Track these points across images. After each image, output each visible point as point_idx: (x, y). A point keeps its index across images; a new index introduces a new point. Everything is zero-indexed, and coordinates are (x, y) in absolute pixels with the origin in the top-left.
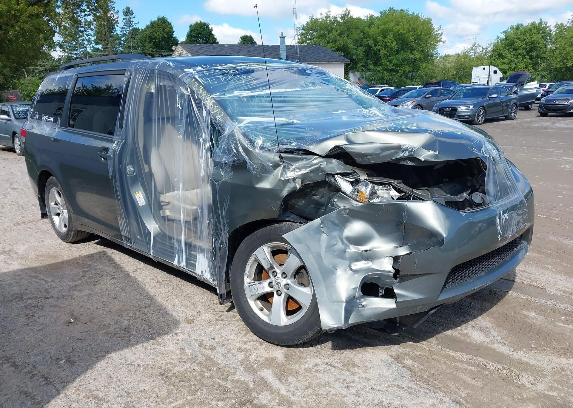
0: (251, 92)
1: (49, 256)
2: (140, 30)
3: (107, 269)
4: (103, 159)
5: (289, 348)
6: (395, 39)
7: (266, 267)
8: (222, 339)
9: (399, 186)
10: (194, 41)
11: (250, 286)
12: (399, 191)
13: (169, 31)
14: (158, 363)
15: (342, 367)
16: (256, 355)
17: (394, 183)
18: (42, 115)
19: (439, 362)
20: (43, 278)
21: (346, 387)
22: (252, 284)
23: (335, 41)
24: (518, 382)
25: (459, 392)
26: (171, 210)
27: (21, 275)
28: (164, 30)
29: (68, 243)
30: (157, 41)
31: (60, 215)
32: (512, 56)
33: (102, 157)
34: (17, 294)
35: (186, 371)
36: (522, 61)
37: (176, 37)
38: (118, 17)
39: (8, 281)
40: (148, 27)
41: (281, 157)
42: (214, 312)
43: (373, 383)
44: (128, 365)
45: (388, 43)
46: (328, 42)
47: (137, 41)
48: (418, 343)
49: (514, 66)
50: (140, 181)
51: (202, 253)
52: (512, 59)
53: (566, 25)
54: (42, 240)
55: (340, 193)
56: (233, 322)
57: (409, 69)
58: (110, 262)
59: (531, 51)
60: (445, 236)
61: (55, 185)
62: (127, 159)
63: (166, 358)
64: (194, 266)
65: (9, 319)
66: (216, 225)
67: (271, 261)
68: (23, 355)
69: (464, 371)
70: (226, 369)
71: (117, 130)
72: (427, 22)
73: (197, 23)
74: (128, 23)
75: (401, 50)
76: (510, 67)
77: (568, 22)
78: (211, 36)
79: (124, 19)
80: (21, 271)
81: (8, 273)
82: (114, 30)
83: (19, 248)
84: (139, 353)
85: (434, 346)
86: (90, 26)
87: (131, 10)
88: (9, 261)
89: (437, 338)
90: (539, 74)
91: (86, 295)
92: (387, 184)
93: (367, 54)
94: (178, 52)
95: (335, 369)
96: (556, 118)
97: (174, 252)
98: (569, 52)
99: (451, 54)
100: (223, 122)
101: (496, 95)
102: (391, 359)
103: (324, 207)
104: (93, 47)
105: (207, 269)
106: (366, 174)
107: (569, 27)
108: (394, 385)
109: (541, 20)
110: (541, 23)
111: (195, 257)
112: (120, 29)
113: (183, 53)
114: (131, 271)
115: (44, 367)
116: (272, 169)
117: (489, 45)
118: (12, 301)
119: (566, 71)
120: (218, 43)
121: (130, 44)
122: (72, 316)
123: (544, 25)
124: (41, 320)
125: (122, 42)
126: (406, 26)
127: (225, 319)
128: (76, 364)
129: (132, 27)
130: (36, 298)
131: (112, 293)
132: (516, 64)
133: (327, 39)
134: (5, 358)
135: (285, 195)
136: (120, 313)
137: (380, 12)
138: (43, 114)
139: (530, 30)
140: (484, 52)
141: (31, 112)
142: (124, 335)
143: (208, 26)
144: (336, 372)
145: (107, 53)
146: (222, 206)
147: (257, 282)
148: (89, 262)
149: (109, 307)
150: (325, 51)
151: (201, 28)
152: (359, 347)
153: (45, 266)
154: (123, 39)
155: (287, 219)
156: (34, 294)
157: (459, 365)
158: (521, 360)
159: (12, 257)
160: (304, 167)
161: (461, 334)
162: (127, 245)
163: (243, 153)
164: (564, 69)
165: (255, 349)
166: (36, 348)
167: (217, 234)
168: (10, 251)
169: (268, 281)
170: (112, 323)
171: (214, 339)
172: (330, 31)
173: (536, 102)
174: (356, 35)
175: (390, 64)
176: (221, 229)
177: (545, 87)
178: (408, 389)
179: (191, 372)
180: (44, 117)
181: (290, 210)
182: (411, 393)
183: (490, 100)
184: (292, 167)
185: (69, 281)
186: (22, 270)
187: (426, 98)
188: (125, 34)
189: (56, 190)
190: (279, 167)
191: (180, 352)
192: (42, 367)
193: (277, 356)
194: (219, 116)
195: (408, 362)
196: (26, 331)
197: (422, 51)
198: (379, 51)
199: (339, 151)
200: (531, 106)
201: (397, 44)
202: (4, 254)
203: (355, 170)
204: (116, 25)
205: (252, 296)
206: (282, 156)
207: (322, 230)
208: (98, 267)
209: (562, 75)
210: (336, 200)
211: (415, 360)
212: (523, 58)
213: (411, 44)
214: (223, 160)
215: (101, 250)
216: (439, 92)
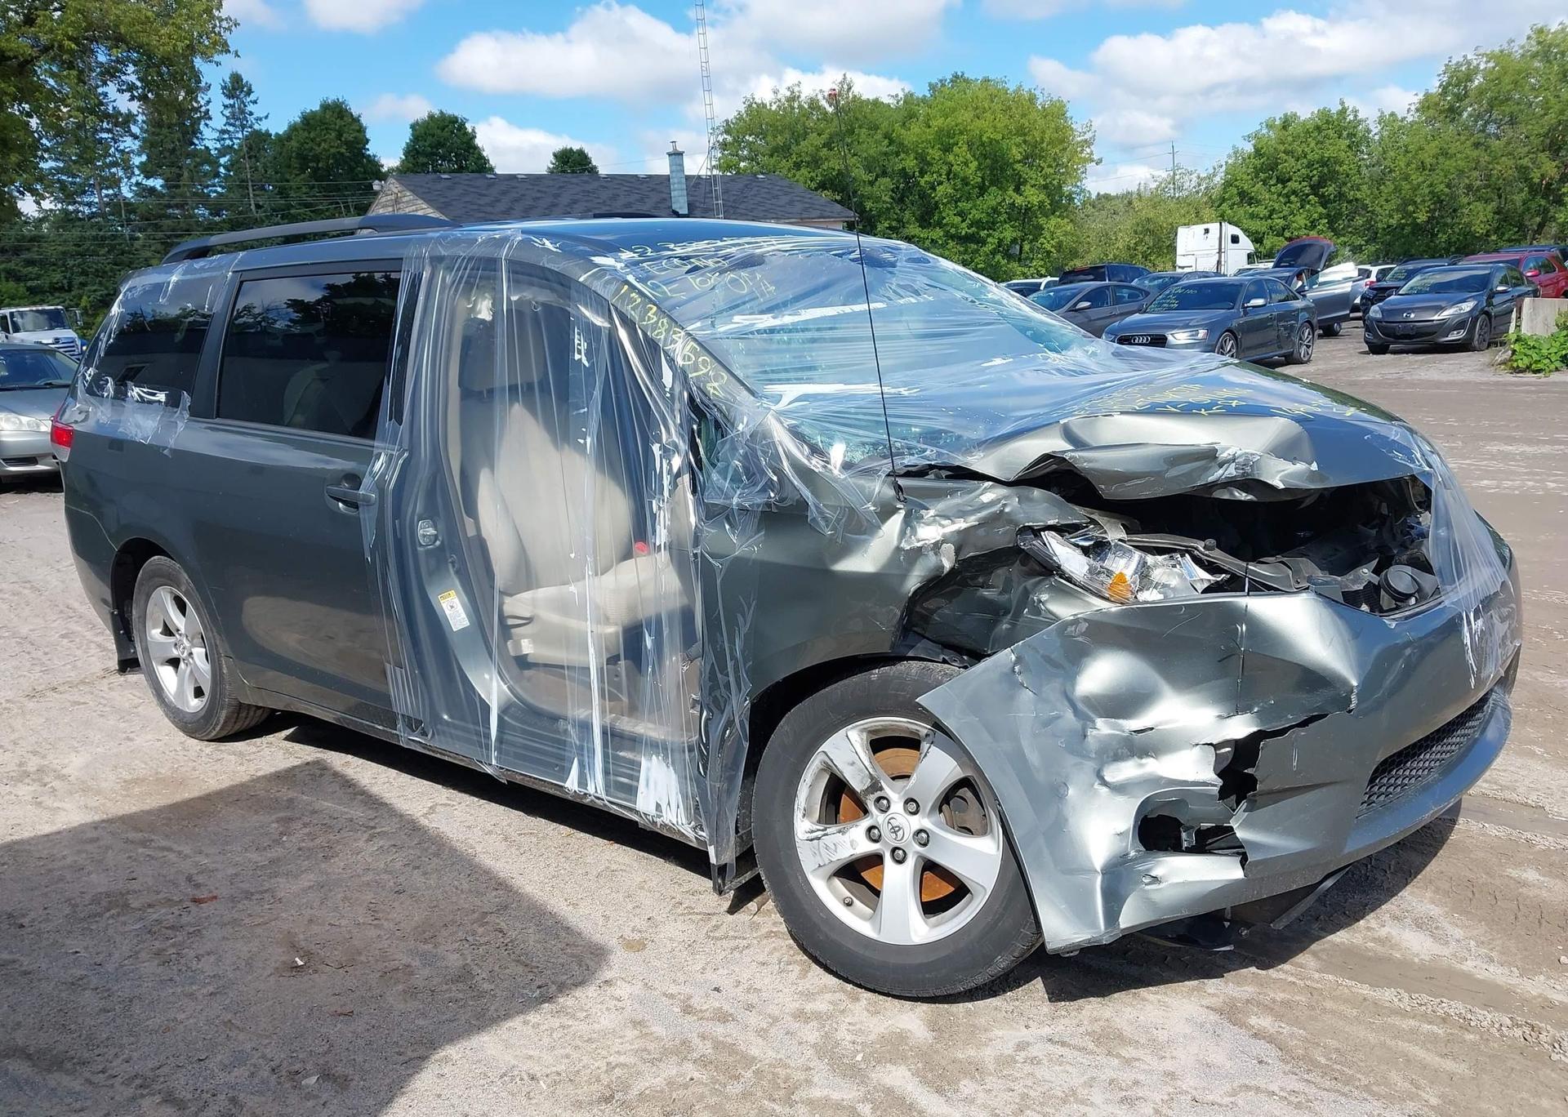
0: (774, 318)
1: (160, 781)
2: (271, 135)
3: (346, 810)
4: (341, 505)
5: (933, 1005)
6: (974, 156)
7: (858, 784)
8: (740, 988)
9: (1209, 556)
10: (425, 165)
11: (812, 840)
12: (1211, 568)
13: (355, 138)
14: (584, 1067)
15: (1091, 1046)
16: (851, 1028)
17: (1196, 549)
18: (126, 385)
19: (1342, 1016)
20: (164, 843)
21: (1124, 1100)
22: (819, 834)
23: (815, 162)
24: (1563, 1058)
25: (1420, 1092)
26: (535, 639)
27: (98, 839)
28: (339, 136)
29: (208, 741)
30: (320, 165)
31: (182, 665)
32: (1275, 196)
33: (339, 500)
34: (108, 895)
35: (670, 1083)
36: (1301, 211)
37: (375, 156)
38: (209, 102)
39: (64, 857)
40: (293, 128)
41: (899, 489)
42: (693, 917)
43: (1191, 1083)
44: (501, 1077)
45: (955, 167)
46: (797, 166)
47: (265, 167)
48: (1271, 971)
49: (1281, 222)
50: (453, 563)
51: (658, 755)
52: (1276, 206)
53: (1405, 118)
54: (124, 735)
55: (1057, 578)
56: (755, 942)
57: (1014, 235)
58: (349, 791)
59: (1322, 183)
60: (1355, 683)
61: (171, 580)
62: (416, 504)
63: (604, 1053)
64: (632, 791)
65: (110, 967)
66: (712, 677)
67: (871, 770)
68: (190, 1068)
69: (1412, 1035)
70: (782, 1072)
71: (385, 423)
72: (1057, 113)
73: (431, 117)
74: (238, 116)
75: (992, 183)
76: (1271, 227)
77: (1408, 111)
78: (471, 151)
79: (226, 107)
80: (96, 828)
81: (58, 837)
82: (197, 138)
83: (66, 761)
84: (522, 1042)
85: (1317, 975)
86: (129, 127)
87: (244, 81)
88: (49, 801)
89: (1315, 954)
90: (1345, 243)
91: (310, 887)
92: (1175, 551)
93: (900, 198)
94: (389, 198)
95: (1076, 1053)
96: (1411, 357)
97: (567, 754)
98: (1419, 185)
99: (1113, 194)
100: (728, 400)
101: (1260, 302)
102: (1213, 1017)
103: (1009, 617)
104: (138, 184)
105: (675, 797)
106: (1122, 525)
107: (1412, 124)
108: (1247, 1088)
109: (1342, 103)
110: (1343, 111)
111: (636, 766)
112: (216, 135)
113: (404, 199)
114: (419, 814)
115: (264, 1099)
116: (875, 520)
117: (1215, 169)
118: (100, 915)
119: (1413, 233)
120: (491, 169)
121: (243, 176)
122: (294, 947)
123: (1351, 117)
124: (207, 966)
125: (222, 170)
126: (1003, 121)
127: (731, 933)
128: (353, 1084)
129: (251, 127)
130: (169, 902)
131: (386, 877)
132: (1285, 218)
133: (794, 156)
134: (138, 1082)
135: (913, 590)
136: (427, 934)
137: (930, 84)
138: (130, 383)
139: (1318, 128)
140: (1202, 188)
141: (88, 378)
142: (461, 996)
143: (462, 127)
144: (1081, 1060)
145: (177, 200)
146: (732, 624)
147: (833, 829)
148: (286, 793)
149: (390, 917)
150: (790, 190)
151: (443, 129)
152: (1119, 989)
153: (161, 810)
154: (223, 160)
155: (910, 654)
156: (158, 893)
157: (1396, 1021)
158: (1546, 999)
159: (54, 790)
160: (963, 514)
161: (1374, 940)
162: (409, 739)
163: (797, 482)
164: (1407, 230)
165: (843, 1012)
166: (220, 1048)
167: (716, 701)
168: (41, 770)
169: (866, 823)
170: (414, 964)
171: (717, 989)
172: (799, 136)
173: (1352, 315)
174: (872, 146)
175: (962, 222)
176: (728, 686)
177: (1368, 277)
178: (1285, 1094)
179: (686, 1086)
180: (135, 392)
181: (915, 629)
182: (1298, 1106)
183: (1246, 314)
184: (927, 514)
185: (246, 850)
186: (95, 826)
187: (1076, 311)
188: (231, 147)
189: (171, 593)
190: (895, 516)
191: (636, 1033)
192: (256, 1099)
193: (910, 1027)
194: (716, 385)
195: (1264, 1022)
196: (171, 999)
197: (1045, 187)
198: (933, 188)
199: (1054, 466)
200: (1340, 326)
201: (979, 168)
202: (27, 781)
203: (1092, 516)
204: (203, 123)
205: (820, 866)
206: (900, 487)
207: (1020, 679)
208: (317, 806)
209: (1404, 244)
210: (1044, 597)
211: (1279, 1017)
212: (1304, 202)
213: (1015, 167)
214: (735, 500)
215: (310, 759)
216: (1109, 293)
